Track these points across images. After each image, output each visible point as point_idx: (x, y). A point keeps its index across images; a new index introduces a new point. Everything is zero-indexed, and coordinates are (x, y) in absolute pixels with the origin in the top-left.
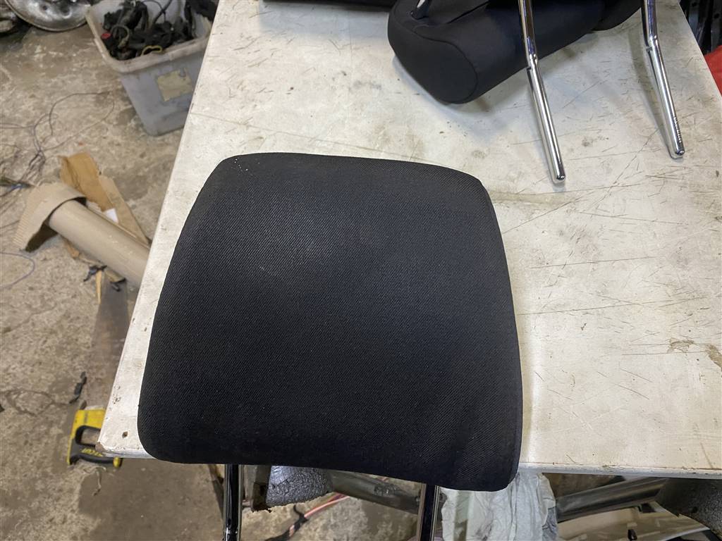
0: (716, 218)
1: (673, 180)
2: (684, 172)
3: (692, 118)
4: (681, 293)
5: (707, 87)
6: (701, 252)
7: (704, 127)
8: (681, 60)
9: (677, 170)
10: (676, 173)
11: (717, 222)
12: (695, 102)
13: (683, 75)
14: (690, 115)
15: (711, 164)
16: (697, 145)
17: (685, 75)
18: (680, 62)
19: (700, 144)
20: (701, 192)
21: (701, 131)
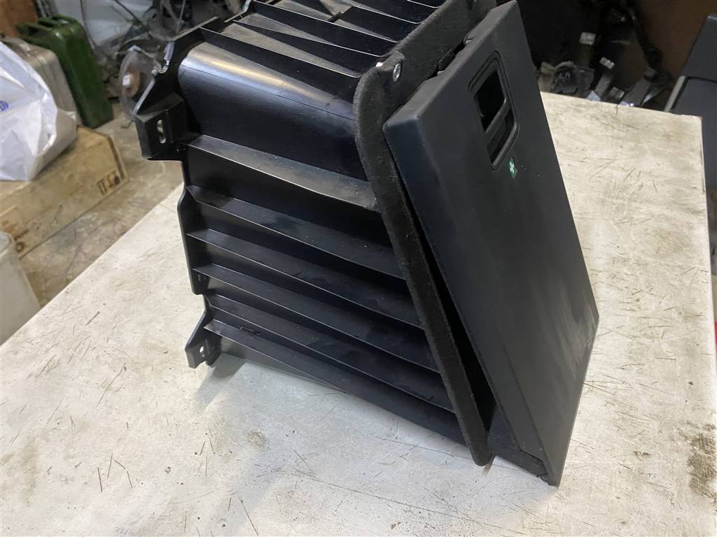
0: (636, 453)
1: (600, 392)
2: (620, 386)
3: (662, 330)
4: (541, 529)
5: (698, 300)
6: (594, 487)
7: (672, 344)
8: (679, 266)
9: (611, 382)
10: (609, 385)
11: (635, 458)
12: (674, 315)
13: (672, 282)
14: (660, 327)
15: (661, 388)
16: (653, 362)
17: (676, 283)
18: (677, 269)
19: (656, 361)
20: (630, 416)
21: (665, 347)
